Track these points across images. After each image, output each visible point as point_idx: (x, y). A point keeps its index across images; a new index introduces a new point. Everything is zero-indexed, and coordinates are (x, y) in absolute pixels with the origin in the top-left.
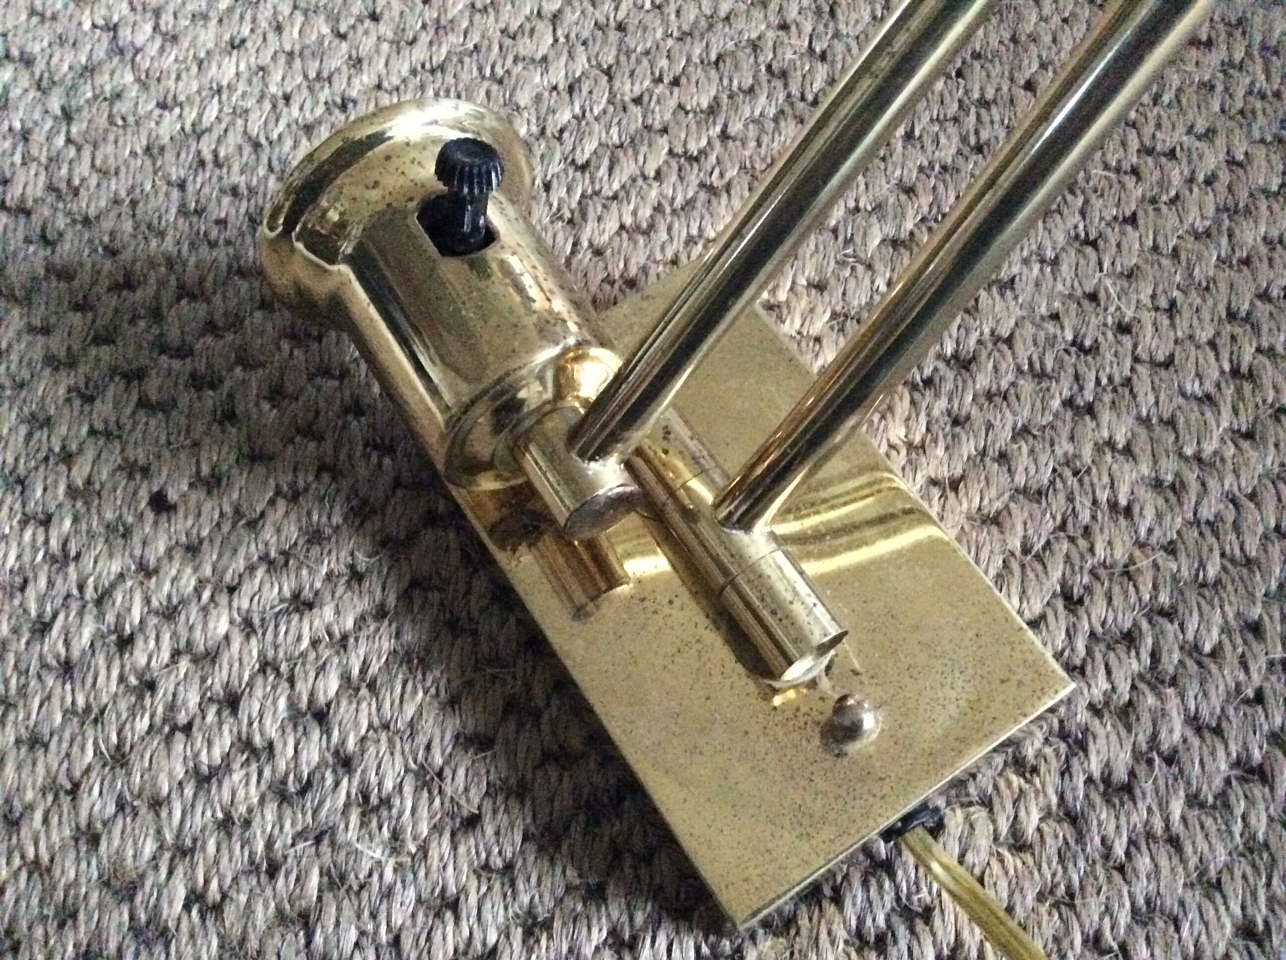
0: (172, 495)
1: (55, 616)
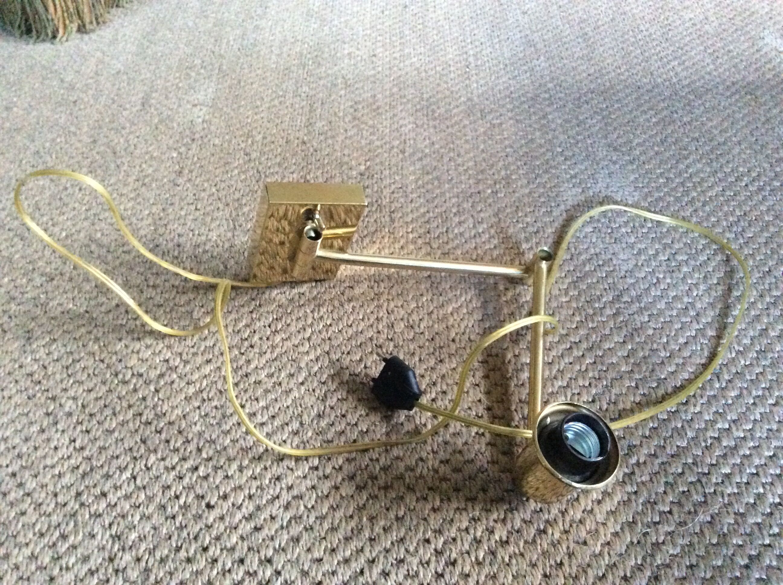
0: (212, 503)
1: (182, 545)
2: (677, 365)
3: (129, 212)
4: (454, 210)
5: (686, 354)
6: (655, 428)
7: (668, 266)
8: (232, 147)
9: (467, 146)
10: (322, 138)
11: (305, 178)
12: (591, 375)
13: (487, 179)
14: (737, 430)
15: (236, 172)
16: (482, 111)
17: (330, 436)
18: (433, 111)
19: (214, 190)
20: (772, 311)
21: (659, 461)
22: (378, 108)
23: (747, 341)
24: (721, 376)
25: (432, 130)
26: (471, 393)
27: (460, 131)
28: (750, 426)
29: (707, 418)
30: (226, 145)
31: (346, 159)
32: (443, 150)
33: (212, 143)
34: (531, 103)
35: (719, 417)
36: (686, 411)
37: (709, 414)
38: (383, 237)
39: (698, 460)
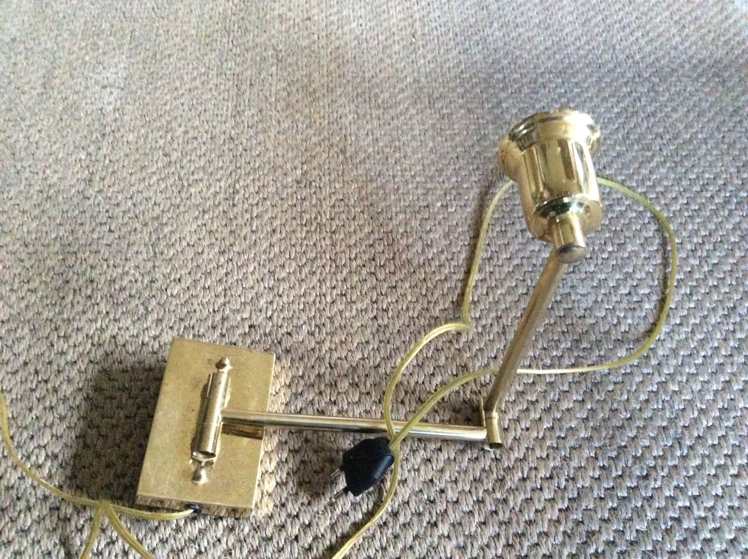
2: (638, 428)
3: (34, 236)
4: (401, 230)
5: (647, 414)
6: (614, 509)
7: (629, 302)
8: (149, 146)
9: (414, 144)
10: (252, 132)
11: (234, 187)
12: (548, 443)
13: (436, 188)
14: (699, 509)
15: (155, 178)
16: (430, 96)
17: (269, 531)
18: (376, 96)
19: (129, 203)
20: (736, 358)
21: (619, 549)
22: (315, 91)
23: (709, 397)
24: (682, 442)
25: (375, 123)
26: (422, 472)
27: (406, 124)
28: (711, 504)
29: (667, 494)
30: (141, 142)
31: (280, 161)
32: (388, 150)
33: (125, 139)
34: (483, 85)
35: (679, 494)
36: (646, 487)
37: (669, 490)
38: (323, 266)
39: (658, 547)
